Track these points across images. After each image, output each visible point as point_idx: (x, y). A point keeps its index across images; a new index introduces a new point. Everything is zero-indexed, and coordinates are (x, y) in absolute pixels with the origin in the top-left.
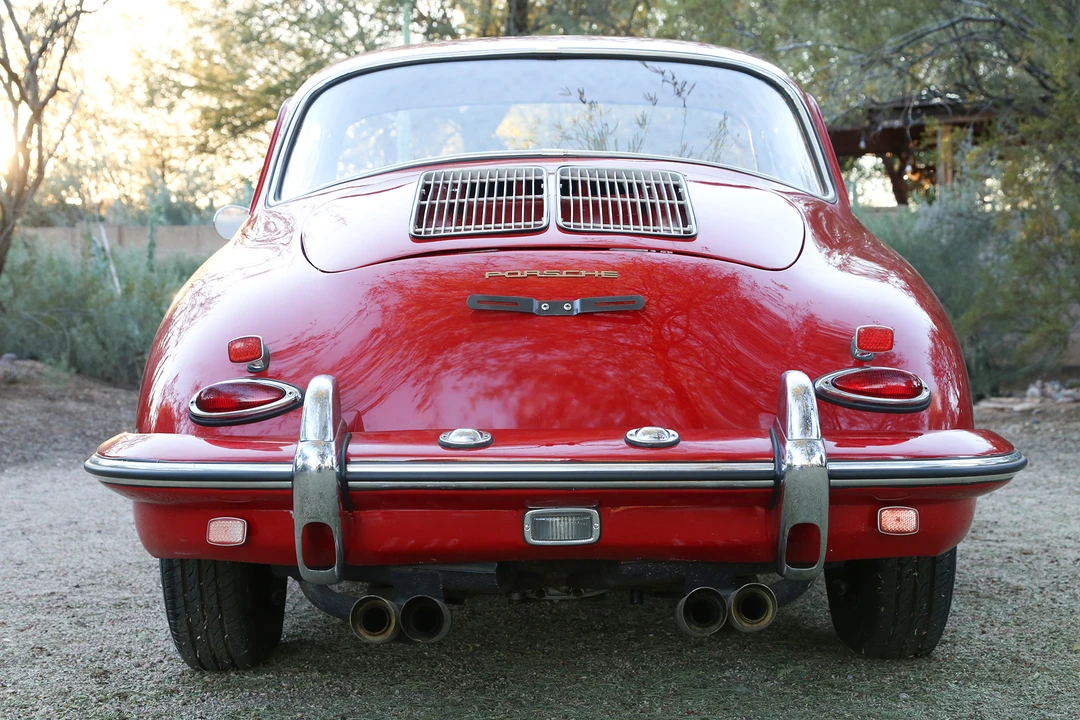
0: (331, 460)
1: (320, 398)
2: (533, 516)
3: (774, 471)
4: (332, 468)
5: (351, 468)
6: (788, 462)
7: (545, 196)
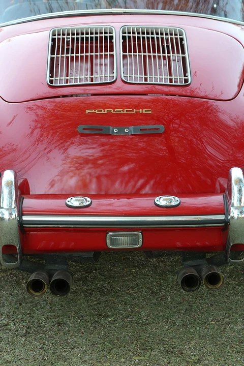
0: (15, 215)
1: (8, 184)
2: (111, 236)
3: (224, 219)
4: (16, 218)
5: (25, 218)
6: (232, 214)
7: (114, 53)
